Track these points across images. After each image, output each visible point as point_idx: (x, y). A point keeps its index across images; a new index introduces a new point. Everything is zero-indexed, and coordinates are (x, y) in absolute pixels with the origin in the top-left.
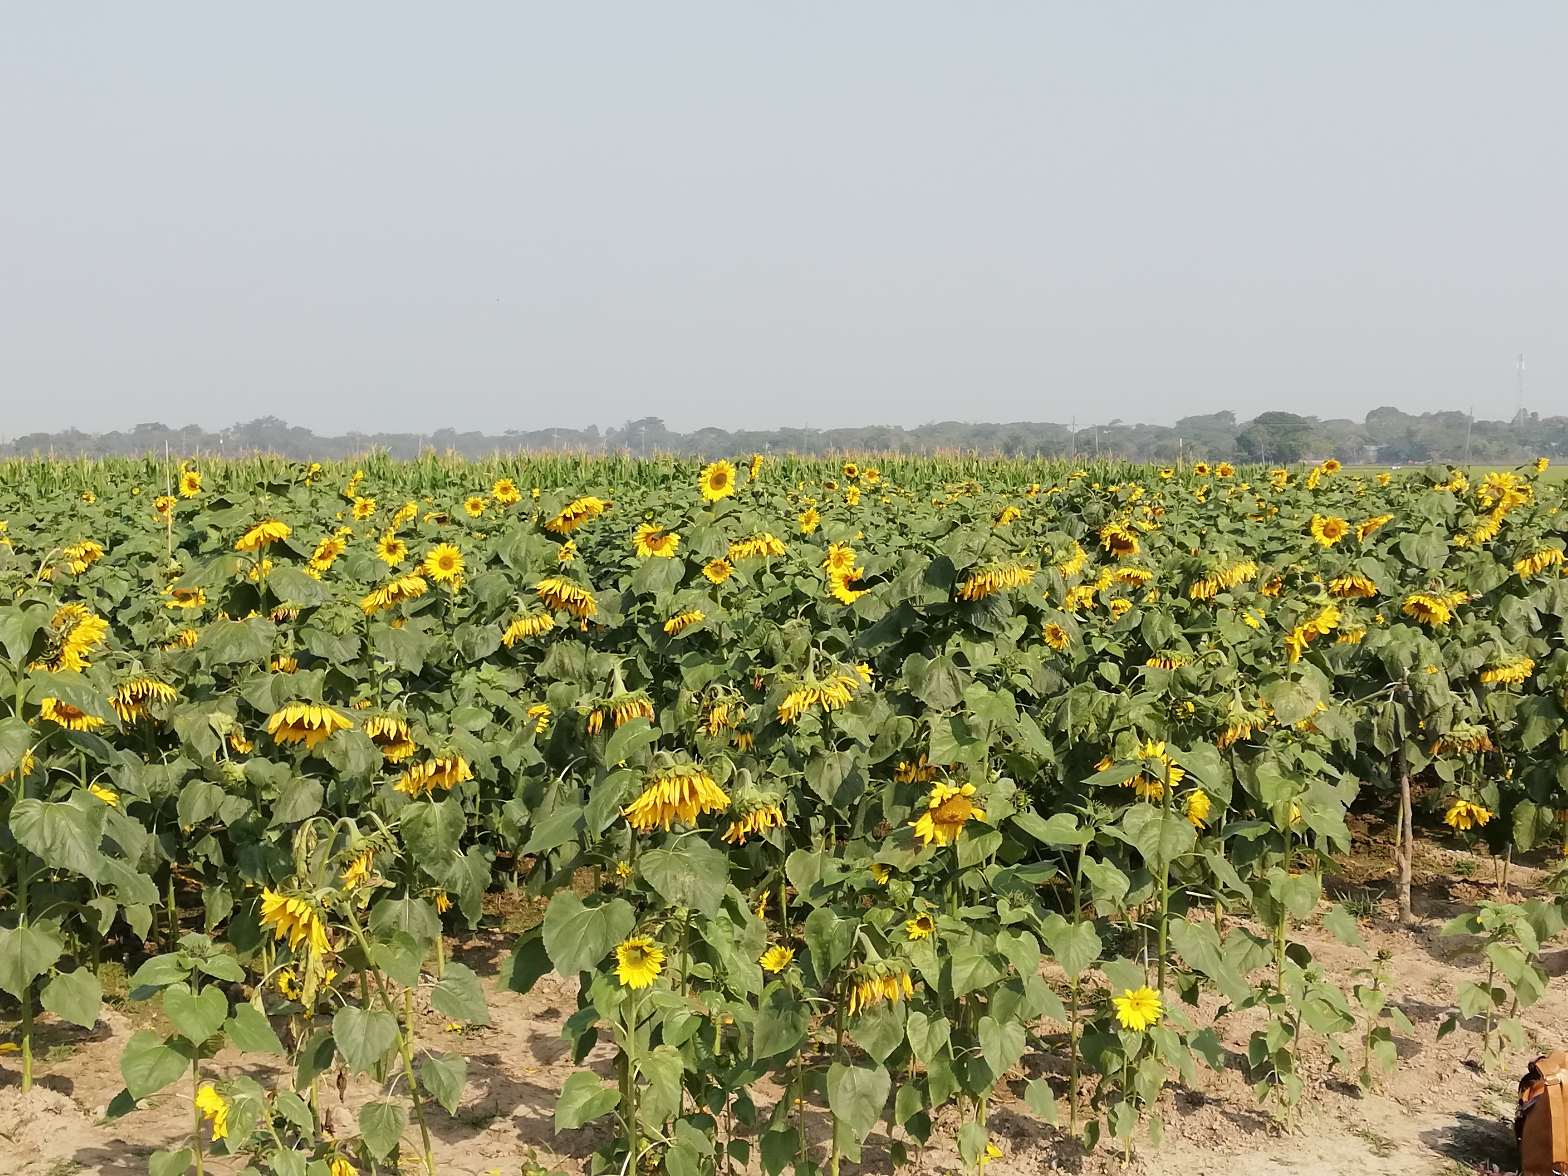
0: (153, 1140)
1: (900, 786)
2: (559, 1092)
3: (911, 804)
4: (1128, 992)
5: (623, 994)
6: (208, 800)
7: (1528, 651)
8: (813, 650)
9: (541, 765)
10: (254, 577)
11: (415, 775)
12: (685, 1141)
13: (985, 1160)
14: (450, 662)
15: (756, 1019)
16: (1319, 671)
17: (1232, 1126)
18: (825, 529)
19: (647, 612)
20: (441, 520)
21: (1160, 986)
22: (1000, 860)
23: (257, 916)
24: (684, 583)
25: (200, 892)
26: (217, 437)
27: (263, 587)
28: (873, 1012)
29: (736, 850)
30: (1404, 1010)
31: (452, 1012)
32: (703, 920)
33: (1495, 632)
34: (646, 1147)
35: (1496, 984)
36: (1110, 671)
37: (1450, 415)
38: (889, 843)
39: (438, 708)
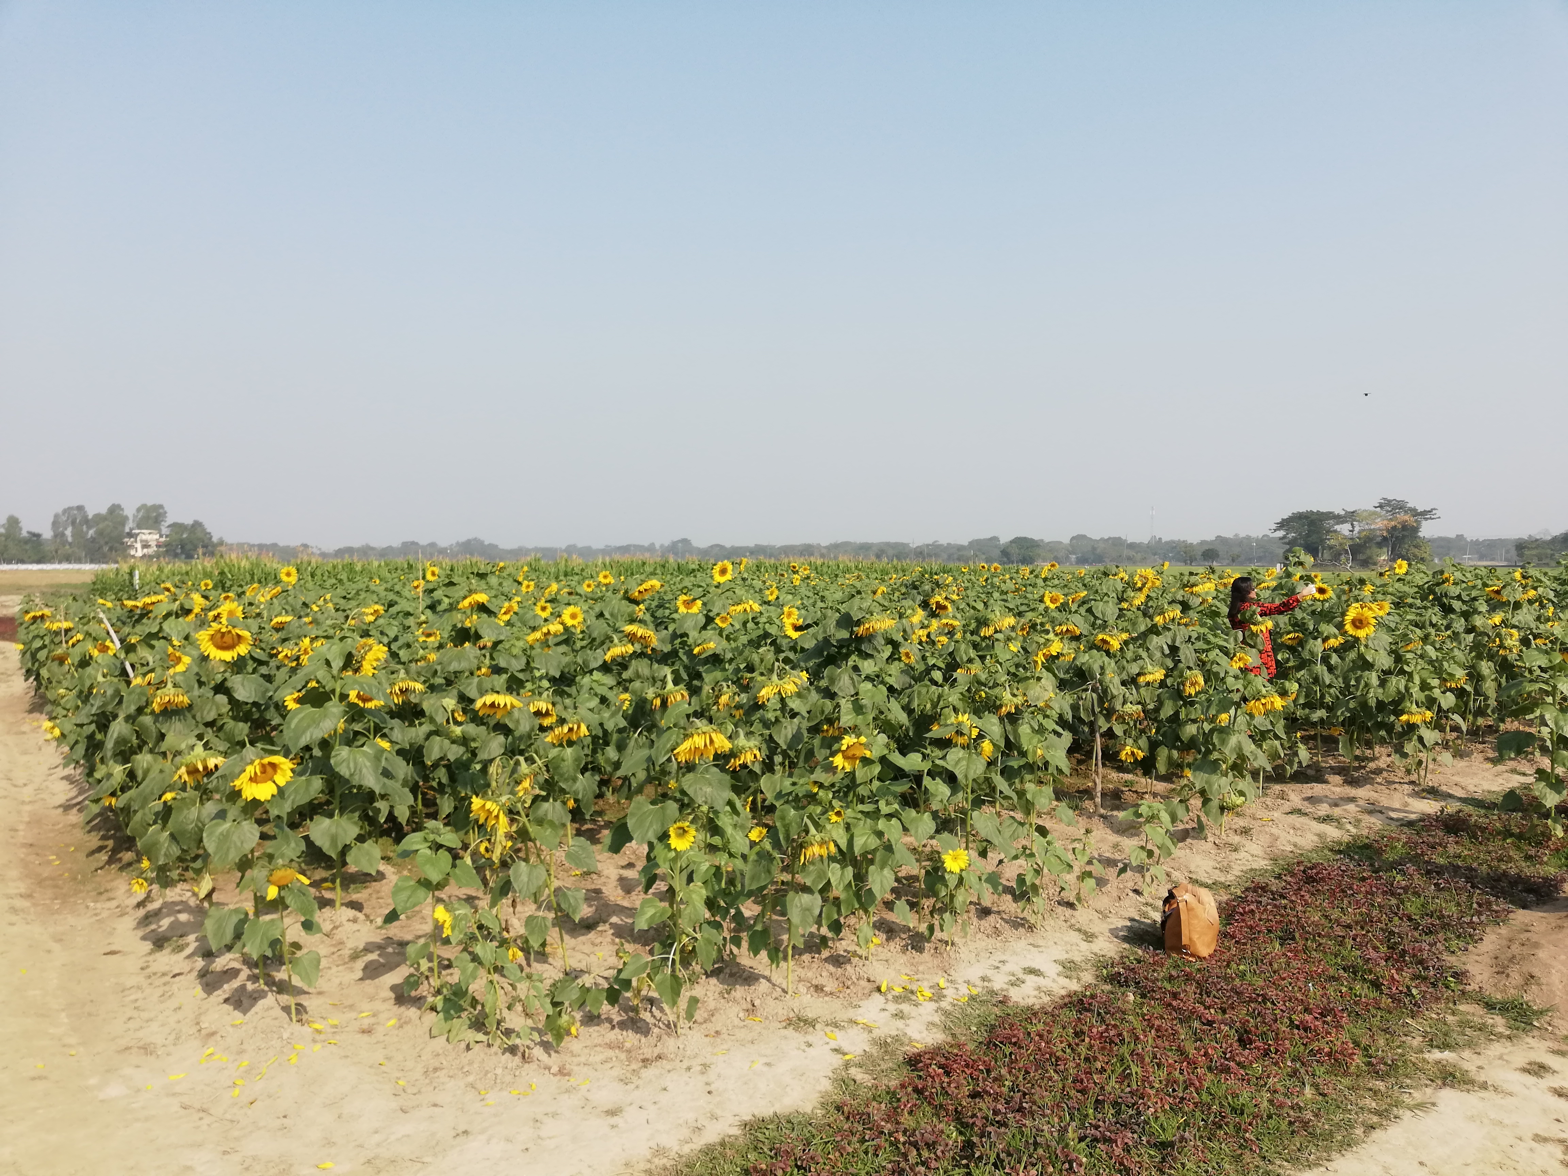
0: (408, 937)
1: (824, 738)
2: (636, 909)
3: (830, 747)
4: (950, 852)
5: (673, 854)
6: (441, 748)
7: (1162, 665)
8: (777, 664)
9: (625, 727)
10: (468, 624)
11: (557, 732)
12: (706, 935)
13: (871, 946)
14: (575, 671)
15: (747, 869)
16: (1050, 675)
17: (1007, 926)
18: (781, 598)
19: (684, 643)
20: (570, 594)
21: (967, 848)
22: (879, 779)
23: (469, 810)
24: (704, 628)
25: (435, 798)
26: (446, 549)
27: (473, 630)
28: (812, 863)
29: (734, 773)
30: (1099, 861)
31: (576, 864)
32: (716, 813)
33: (1144, 655)
34: (685, 940)
35: (1149, 847)
36: (937, 675)
37: (1115, 538)
38: (818, 770)
39: (569, 696)
